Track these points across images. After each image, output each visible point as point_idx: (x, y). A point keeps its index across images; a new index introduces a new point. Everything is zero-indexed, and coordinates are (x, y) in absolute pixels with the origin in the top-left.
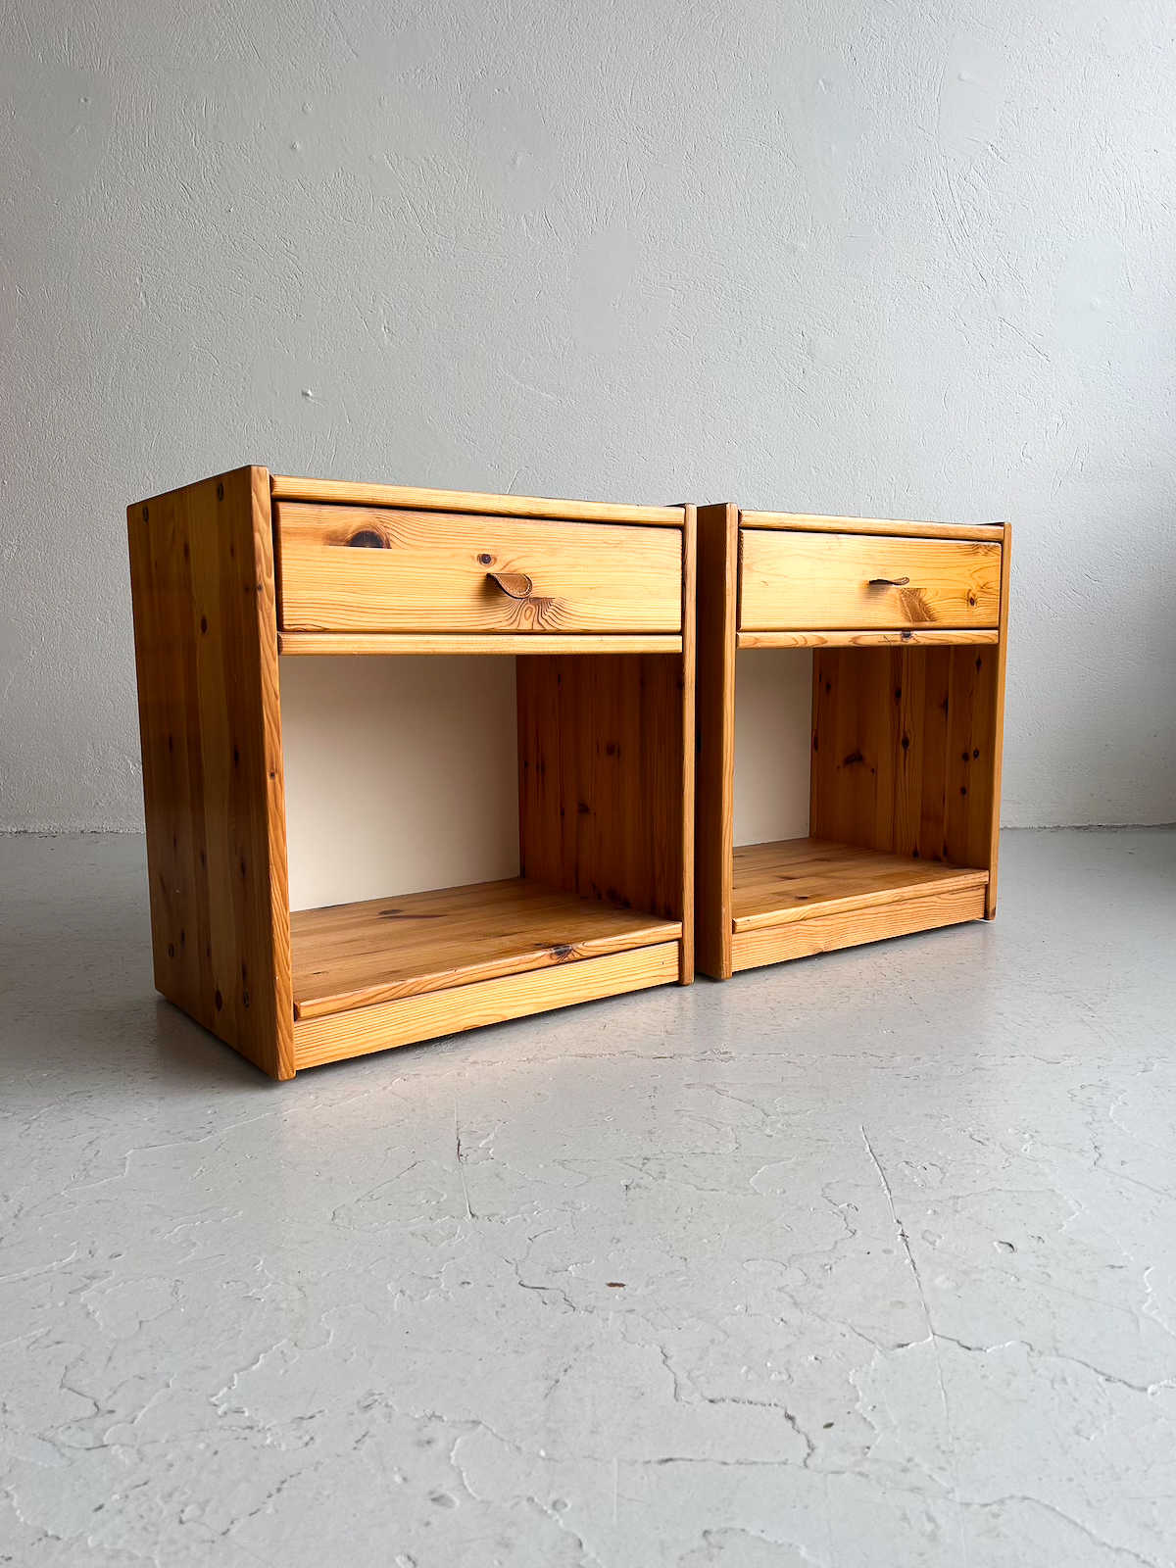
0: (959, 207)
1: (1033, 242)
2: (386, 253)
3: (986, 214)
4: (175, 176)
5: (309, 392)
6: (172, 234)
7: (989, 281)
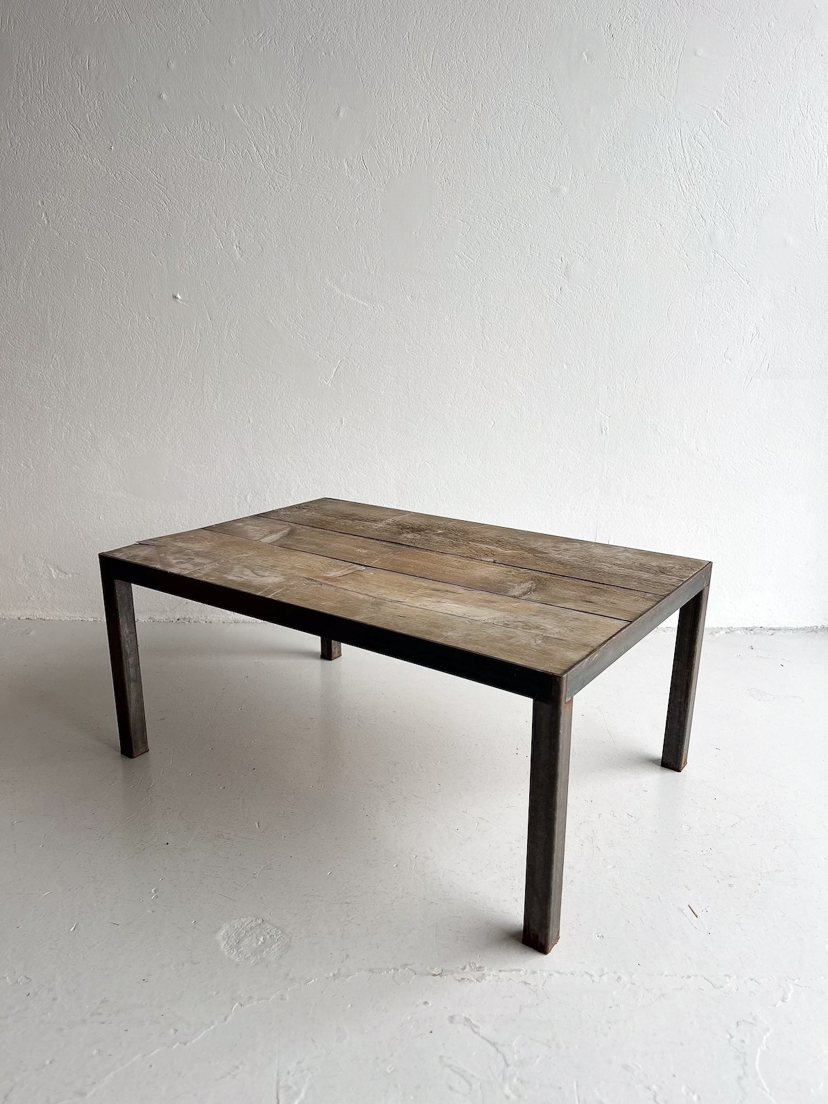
0: (688, 160)
1: (744, 190)
2: (236, 186)
3: (709, 167)
4: (66, 118)
5: (179, 296)
6: (66, 166)
7: (708, 221)
